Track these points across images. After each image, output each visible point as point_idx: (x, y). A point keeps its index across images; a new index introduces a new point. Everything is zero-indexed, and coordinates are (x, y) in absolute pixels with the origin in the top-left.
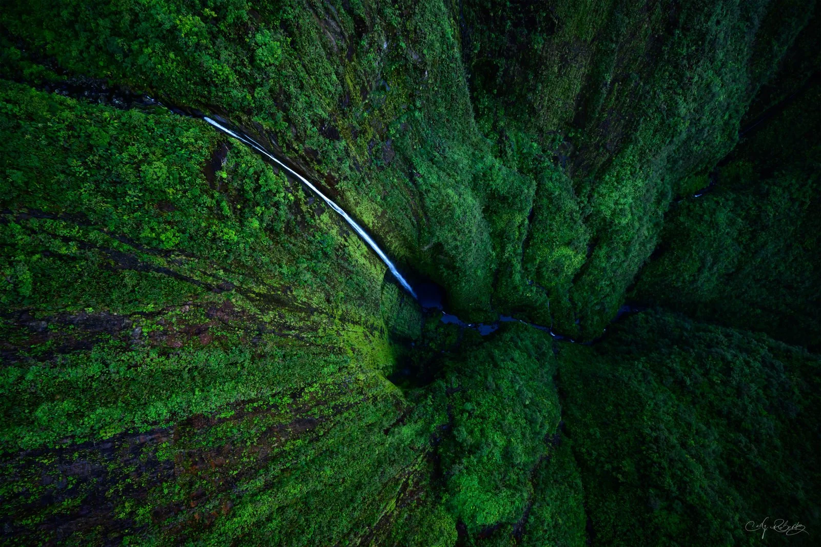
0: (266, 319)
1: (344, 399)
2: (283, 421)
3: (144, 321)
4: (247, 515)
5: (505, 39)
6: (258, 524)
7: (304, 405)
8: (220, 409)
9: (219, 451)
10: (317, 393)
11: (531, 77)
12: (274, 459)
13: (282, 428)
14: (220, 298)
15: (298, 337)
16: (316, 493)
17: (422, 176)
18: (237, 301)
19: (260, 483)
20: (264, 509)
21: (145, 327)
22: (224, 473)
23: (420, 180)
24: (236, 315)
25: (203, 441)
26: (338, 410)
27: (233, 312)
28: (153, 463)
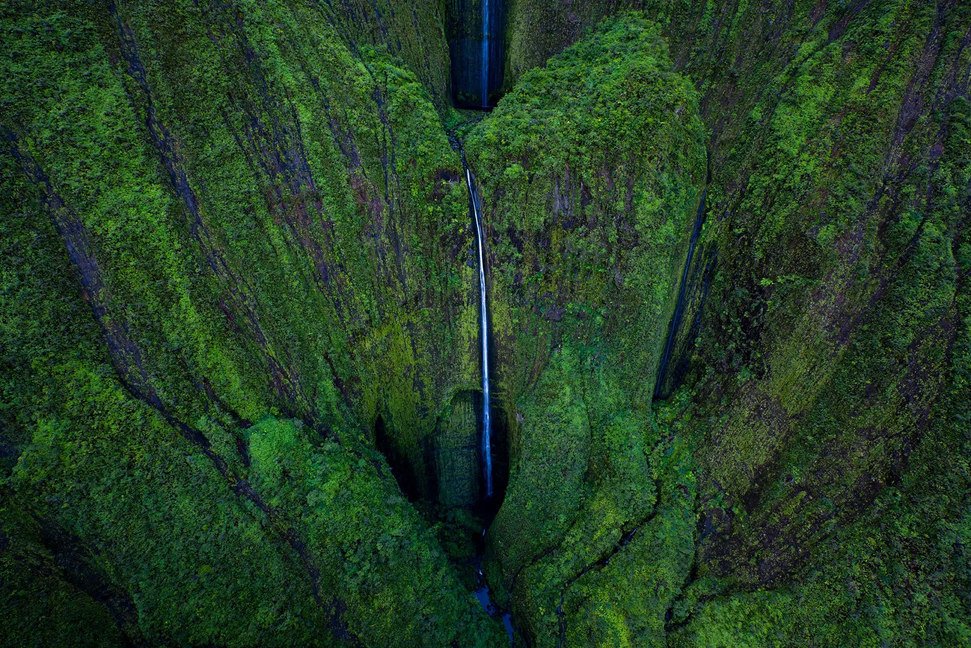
0: (383, 238)
1: (346, 312)
2: (324, 256)
3: (360, 172)
4: (274, 231)
5: (724, 354)
6: (268, 237)
7: (337, 273)
8: (326, 213)
9: (306, 217)
10: (346, 286)
11: (724, 403)
12: (302, 247)
13: (320, 256)
14: (384, 203)
15: (379, 265)
16: (283, 275)
17: (560, 354)
18: (385, 213)
19: (289, 238)
20: (276, 241)
21: (358, 171)
22: (295, 219)
23: (556, 355)
24: (378, 215)
25: (310, 205)
26: (337, 305)
27: (379, 212)
28: (299, 185)
